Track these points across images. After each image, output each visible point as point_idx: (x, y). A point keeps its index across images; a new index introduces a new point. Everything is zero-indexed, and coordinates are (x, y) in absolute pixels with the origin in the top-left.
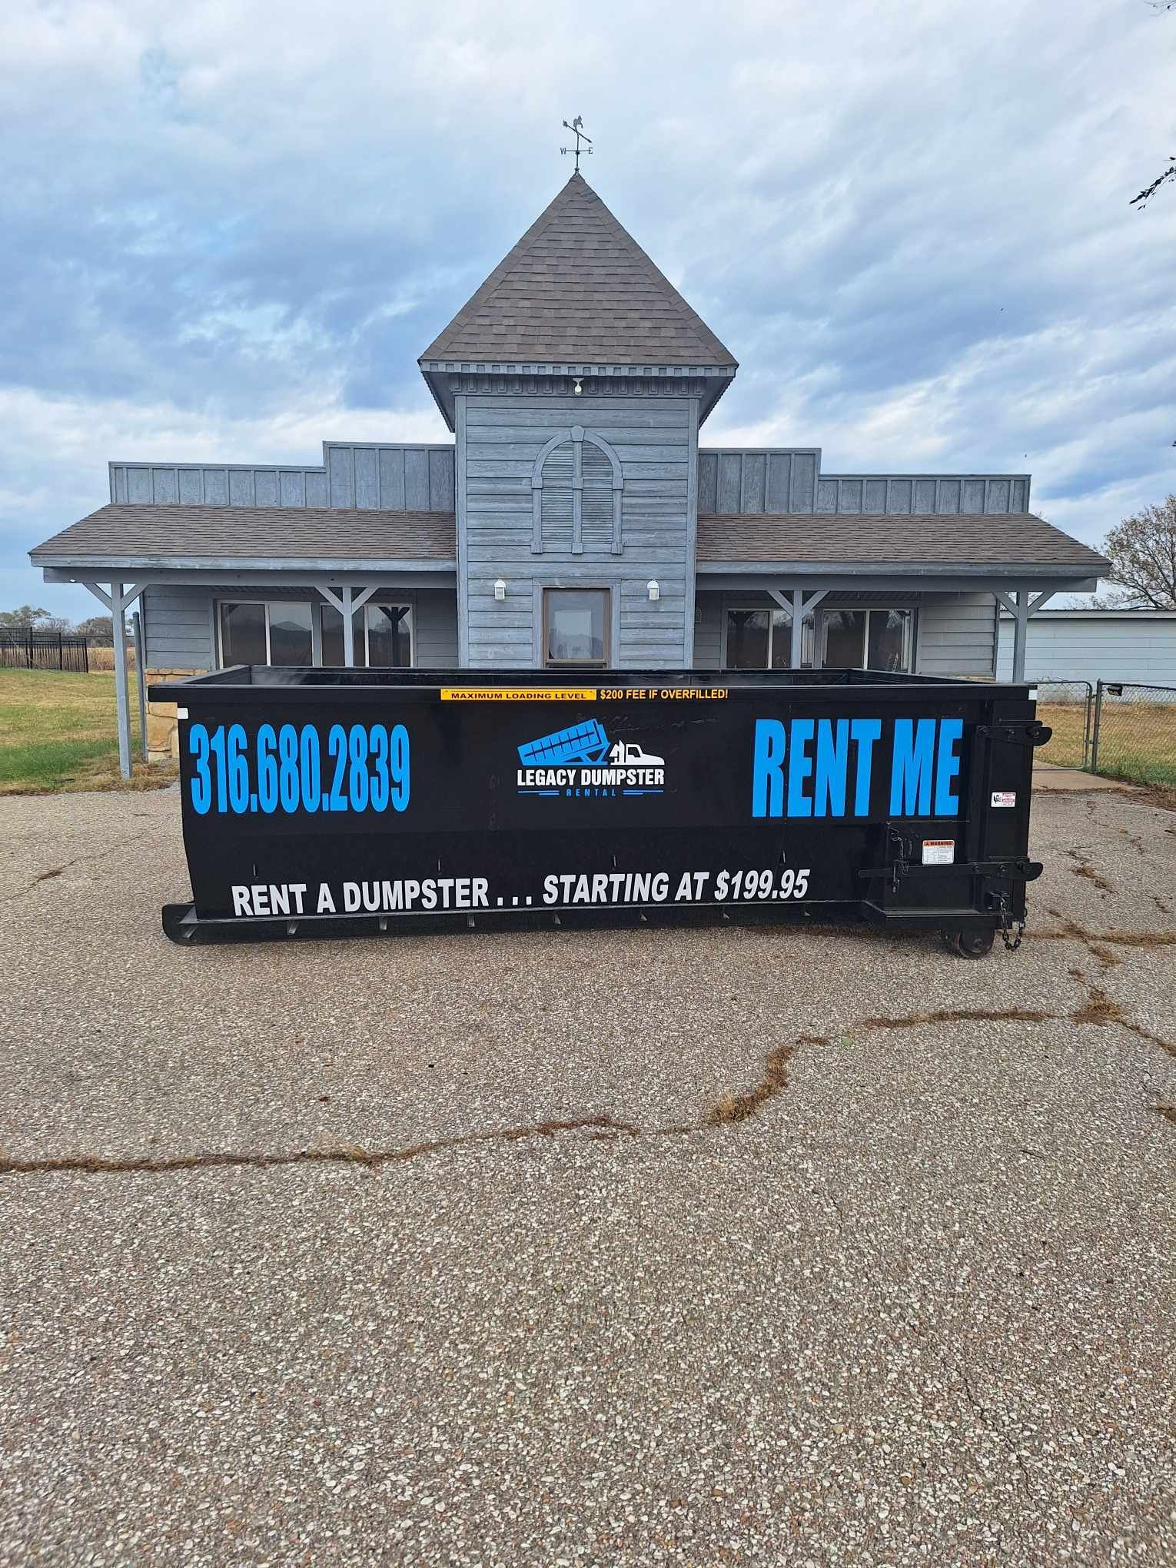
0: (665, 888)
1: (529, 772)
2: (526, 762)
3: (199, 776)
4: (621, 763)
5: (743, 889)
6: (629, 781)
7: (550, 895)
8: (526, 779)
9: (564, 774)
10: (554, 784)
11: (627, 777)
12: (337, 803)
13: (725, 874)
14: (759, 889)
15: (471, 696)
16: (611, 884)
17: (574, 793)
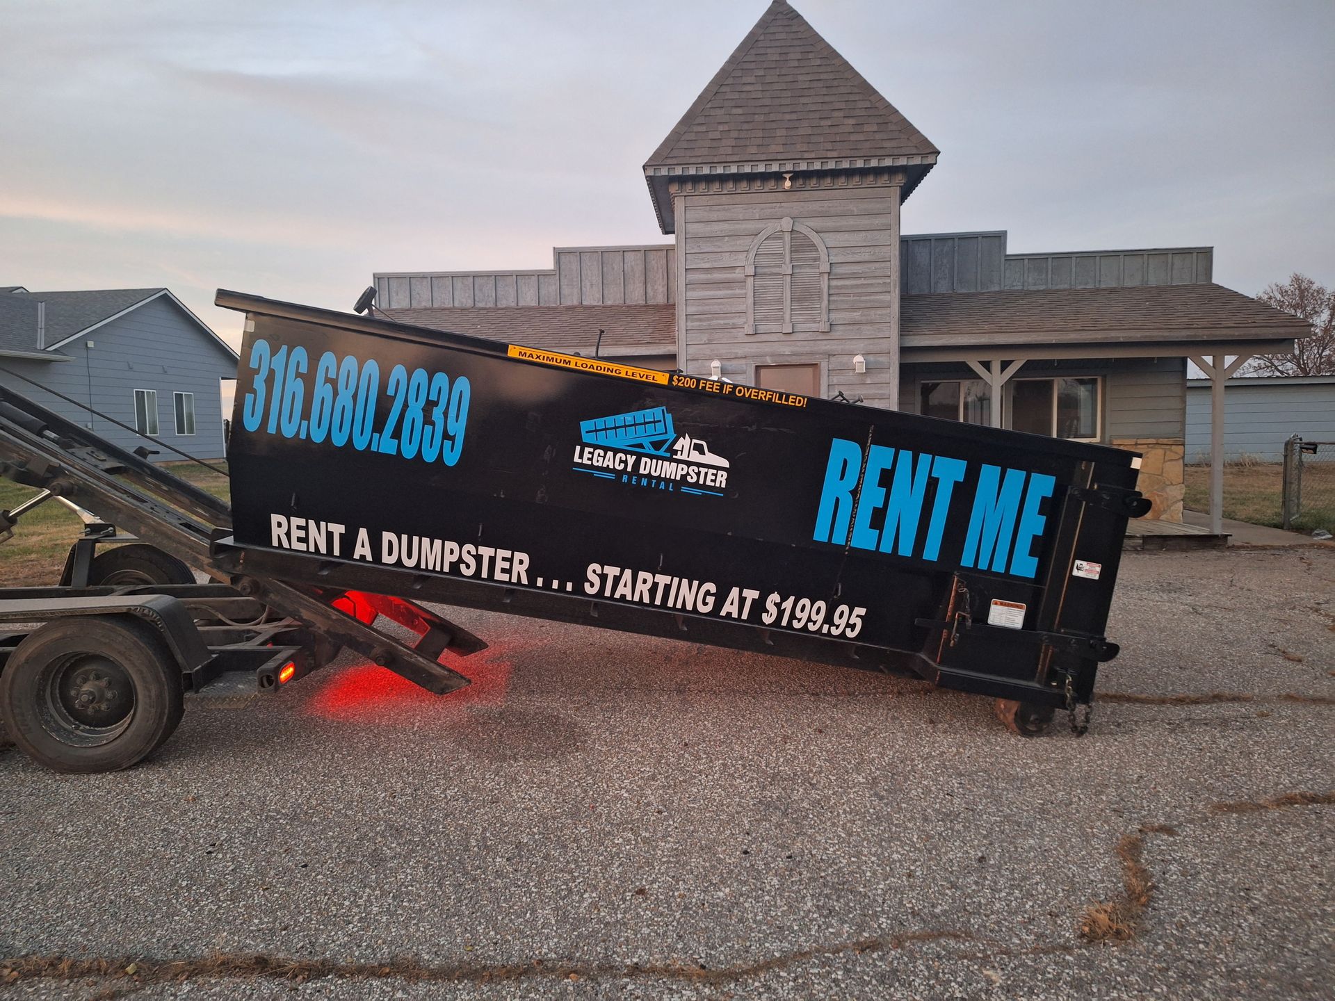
0: (711, 600)
1: (587, 450)
2: (586, 438)
3: (254, 392)
4: (684, 457)
5: (793, 616)
6: (689, 478)
7: (592, 585)
8: (583, 457)
9: (624, 459)
10: (611, 467)
11: (688, 474)
12: (387, 445)
13: (775, 597)
14: (809, 620)
15: (538, 357)
16: (655, 585)
17: (630, 479)
